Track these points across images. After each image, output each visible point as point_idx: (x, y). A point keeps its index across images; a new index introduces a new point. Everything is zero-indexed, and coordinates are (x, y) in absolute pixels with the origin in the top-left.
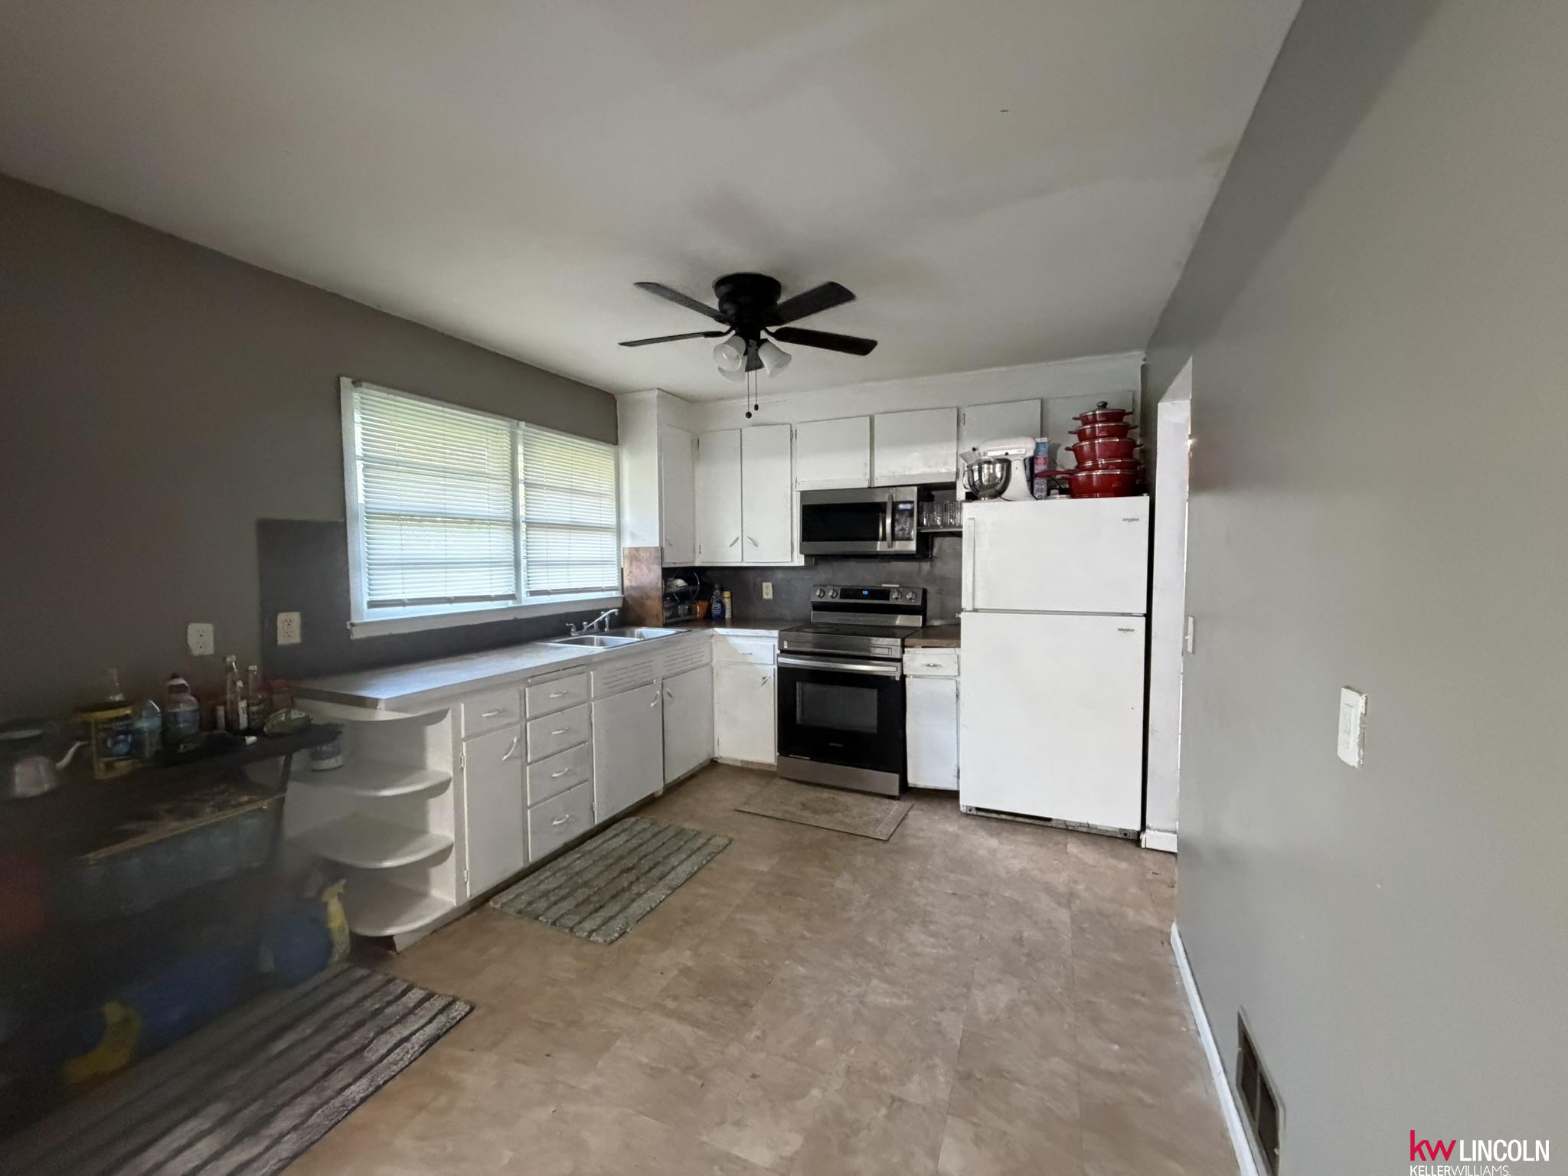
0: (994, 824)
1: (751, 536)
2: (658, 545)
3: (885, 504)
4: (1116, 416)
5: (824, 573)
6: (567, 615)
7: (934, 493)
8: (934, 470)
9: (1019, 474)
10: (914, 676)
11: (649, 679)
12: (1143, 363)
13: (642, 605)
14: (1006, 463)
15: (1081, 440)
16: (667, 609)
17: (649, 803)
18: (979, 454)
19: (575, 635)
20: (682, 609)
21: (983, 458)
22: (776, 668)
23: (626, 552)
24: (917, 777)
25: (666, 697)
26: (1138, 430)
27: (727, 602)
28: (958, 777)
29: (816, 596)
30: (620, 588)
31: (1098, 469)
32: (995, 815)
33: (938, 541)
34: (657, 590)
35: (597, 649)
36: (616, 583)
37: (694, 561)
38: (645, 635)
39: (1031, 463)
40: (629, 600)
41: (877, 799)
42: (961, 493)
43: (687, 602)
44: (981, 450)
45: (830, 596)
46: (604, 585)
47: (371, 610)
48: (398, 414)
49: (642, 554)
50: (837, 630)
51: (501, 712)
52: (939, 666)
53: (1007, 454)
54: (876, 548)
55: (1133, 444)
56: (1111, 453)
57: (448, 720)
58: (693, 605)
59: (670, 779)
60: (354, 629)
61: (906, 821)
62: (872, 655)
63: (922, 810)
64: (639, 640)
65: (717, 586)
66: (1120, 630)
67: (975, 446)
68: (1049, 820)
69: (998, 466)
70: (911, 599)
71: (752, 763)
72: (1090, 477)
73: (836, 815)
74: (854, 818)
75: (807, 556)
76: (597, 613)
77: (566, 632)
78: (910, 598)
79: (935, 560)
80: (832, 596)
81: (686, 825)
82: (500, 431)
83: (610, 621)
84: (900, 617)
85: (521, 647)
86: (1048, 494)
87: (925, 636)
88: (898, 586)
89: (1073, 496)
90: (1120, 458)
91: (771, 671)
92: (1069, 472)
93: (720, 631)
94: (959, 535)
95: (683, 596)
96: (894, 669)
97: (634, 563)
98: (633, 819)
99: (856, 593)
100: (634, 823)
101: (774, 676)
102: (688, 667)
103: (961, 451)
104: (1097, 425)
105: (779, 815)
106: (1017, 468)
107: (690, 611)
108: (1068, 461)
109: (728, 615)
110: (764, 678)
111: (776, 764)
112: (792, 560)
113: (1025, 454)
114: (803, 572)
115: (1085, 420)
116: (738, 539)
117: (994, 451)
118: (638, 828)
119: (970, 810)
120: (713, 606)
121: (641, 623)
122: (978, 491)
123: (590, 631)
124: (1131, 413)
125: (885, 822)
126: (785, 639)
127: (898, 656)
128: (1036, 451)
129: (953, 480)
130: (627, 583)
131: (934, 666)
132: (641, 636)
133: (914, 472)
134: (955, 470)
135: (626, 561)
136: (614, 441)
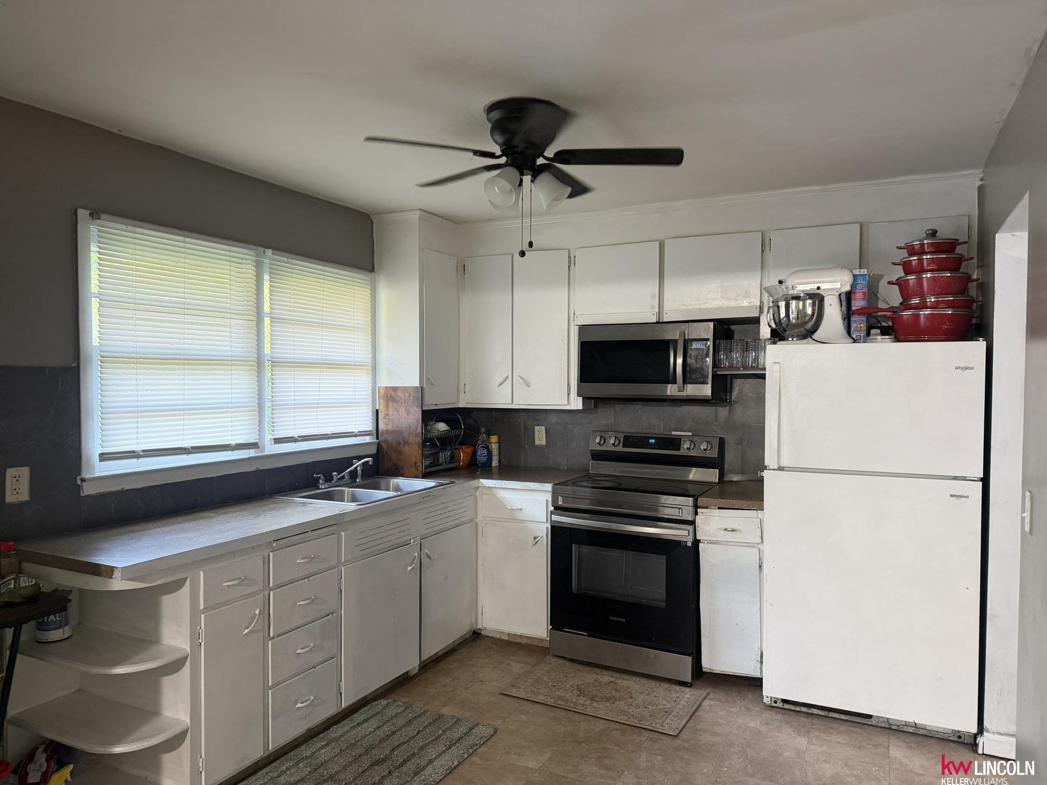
0: (803, 719)
1: (521, 375)
2: (418, 385)
3: (675, 342)
4: (950, 246)
5: (605, 417)
6: (314, 463)
7: (733, 327)
8: (733, 304)
9: (833, 312)
10: (709, 542)
11: (406, 538)
12: (981, 183)
13: (398, 452)
14: (818, 298)
15: (907, 273)
16: (428, 456)
17: (403, 682)
18: (787, 288)
19: (323, 487)
20: (443, 456)
21: (791, 292)
22: (549, 527)
23: (382, 391)
24: (711, 662)
25: (425, 560)
26: (975, 261)
27: (494, 447)
28: (762, 662)
29: (595, 443)
30: (374, 432)
31: (926, 308)
32: (804, 709)
33: (737, 384)
34: (417, 435)
35: (350, 507)
36: (369, 426)
37: (458, 402)
38: (402, 486)
39: (847, 298)
40: (383, 444)
41: (666, 685)
42: (765, 332)
43: (449, 447)
44: (789, 283)
45: (612, 444)
46: (355, 429)
47: (101, 463)
48: (137, 247)
49: (400, 394)
50: (618, 486)
51: (243, 581)
52: (740, 531)
53: (818, 288)
54: (666, 392)
55: (968, 279)
56: (940, 288)
57: (186, 589)
58: (456, 451)
59: (426, 655)
60: (84, 484)
61: (699, 713)
62: (661, 516)
63: (719, 700)
64: (396, 494)
65: (483, 430)
66: (952, 496)
67: (781, 278)
68: (869, 717)
69: (809, 302)
70: (705, 450)
71: (521, 636)
72: (917, 317)
73: (617, 703)
74: (638, 706)
75: (586, 399)
76: (348, 462)
77: (315, 484)
78: (703, 449)
79: (734, 405)
80: (613, 444)
81: (445, 711)
82: (244, 261)
83: (362, 470)
84: (694, 469)
85: (264, 502)
86: (868, 334)
87: (722, 495)
88: (690, 434)
89: (898, 340)
90: (953, 294)
91: (543, 530)
92: (891, 309)
93: (486, 482)
94: (763, 377)
95: (445, 441)
96: (686, 533)
97: (391, 403)
98: (384, 702)
99: (641, 441)
100: (387, 705)
101: (547, 535)
102: (449, 524)
103: (767, 284)
104: (925, 257)
105: (550, 701)
106: (831, 305)
107: (453, 458)
108: (891, 297)
109: (495, 463)
110: (535, 538)
111: (548, 639)
112: (568, 404)
113: (840, 289)
114: (580, 415)
115: (912, 251)
116: (508, 377)
117: (804, 286)
118: (391, 712)
119: (775, 702)
120: (479, 453)
121: (397, 472)
122: (785, 331)
123: (342, 482)
124: (965, 243)
125: (674, 713)
126: (559, 494)
127: (689, 518)
128: (853, 286)
129: (755, 314)
130: (382, 426)
131: (733, 530)
132: (397, 489)
133: (709, 306)
134: (758, 303)
135: (382, 401)
136: (370, 268)
